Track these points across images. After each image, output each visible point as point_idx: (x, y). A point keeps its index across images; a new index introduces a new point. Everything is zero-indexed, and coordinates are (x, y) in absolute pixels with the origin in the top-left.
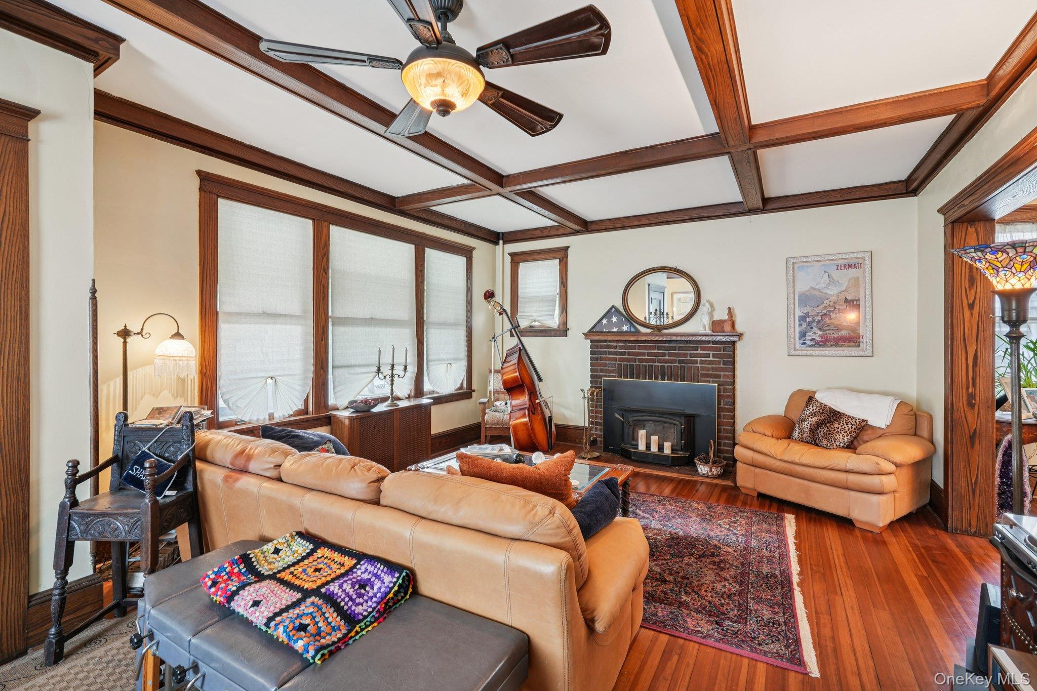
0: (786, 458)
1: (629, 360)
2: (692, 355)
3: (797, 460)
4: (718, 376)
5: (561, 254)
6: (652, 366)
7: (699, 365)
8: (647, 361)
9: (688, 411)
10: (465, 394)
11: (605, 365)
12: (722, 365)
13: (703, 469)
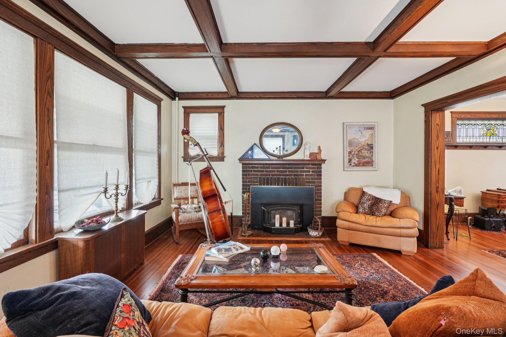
0: (368, 224)
1: (266, 175)
2: (301, 172)
3: (374, 225)
4: (314, 182)
5: (220, 110)
6: (279, 178)
7: (304, 177)
8: (276, 175)
9: (299, 202)
10: (156, 203)
11: (251, 178)
12: (316, 177)
13: (313, 233)
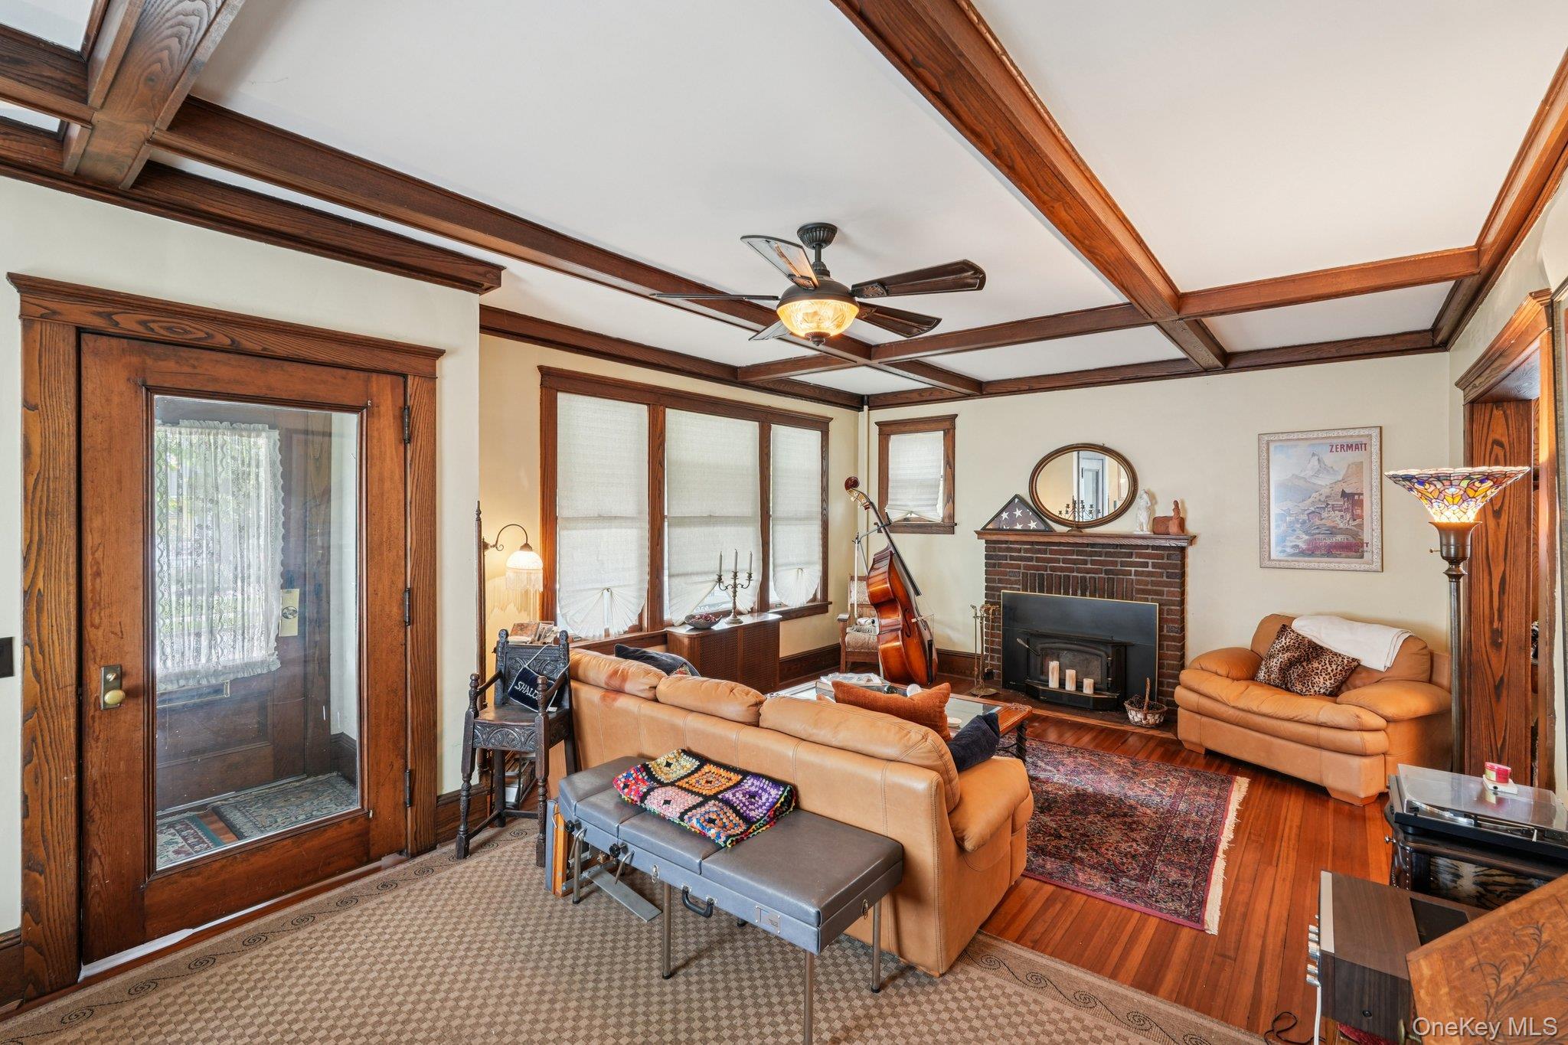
0: (1241, 704)
1: (1037, 568)
2: (1123, 564)
3: (1255, 709)
4: (1161, 593)
5: (947, 425)
6: (1069, 577)
7: (1133, 577)
8: (1062, 569)
9: (1117, 639)
10: (818, 607)
11: (1005, 574)
12: (1165, 578)
13: (1135, 716)
